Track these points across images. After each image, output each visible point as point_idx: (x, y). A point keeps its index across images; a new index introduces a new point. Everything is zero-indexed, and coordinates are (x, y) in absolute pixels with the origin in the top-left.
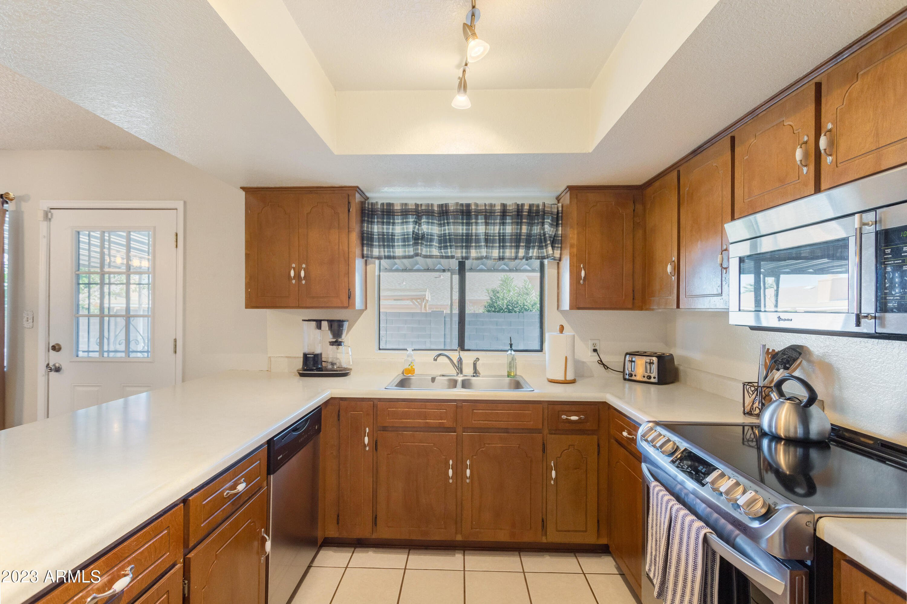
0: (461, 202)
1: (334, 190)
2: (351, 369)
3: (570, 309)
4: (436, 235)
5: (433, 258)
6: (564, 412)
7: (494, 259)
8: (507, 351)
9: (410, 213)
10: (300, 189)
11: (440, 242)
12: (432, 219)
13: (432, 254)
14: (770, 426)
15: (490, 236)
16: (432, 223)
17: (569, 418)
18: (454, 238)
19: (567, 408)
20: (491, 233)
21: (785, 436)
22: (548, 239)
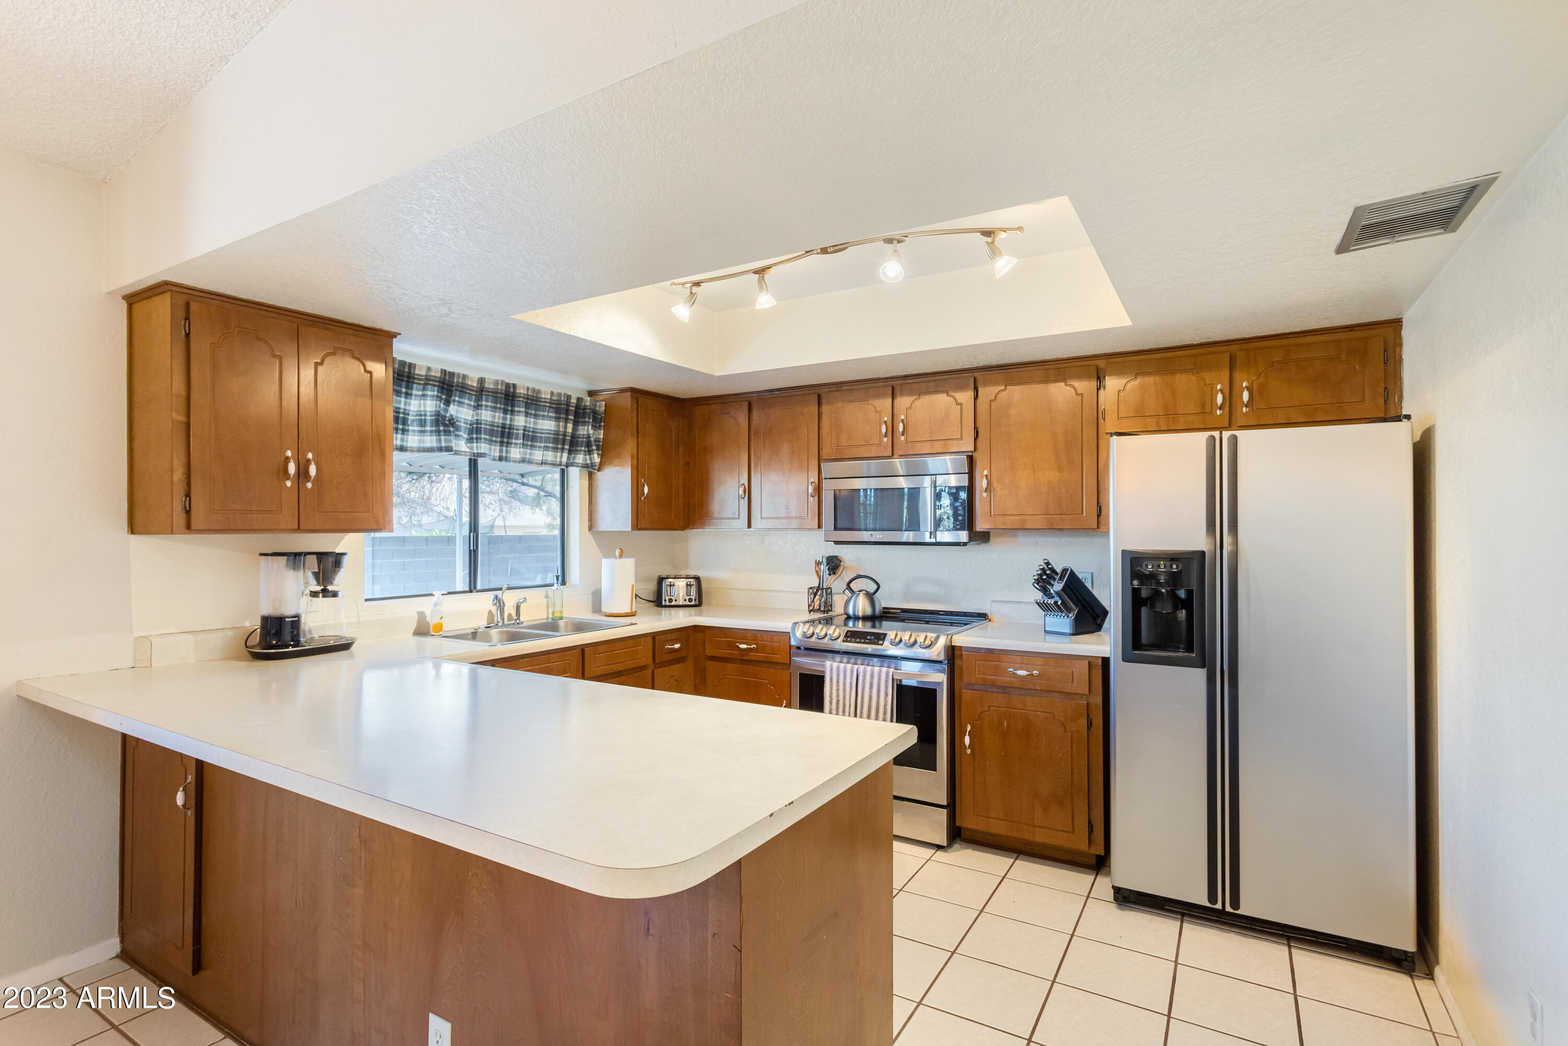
0: (507, 381)
1: (358, 331)
2: (356, 638)
3: (632, 530)
4: (463, 421)
5: (461, 455)
6: (667, 642)
7: (537, 464)
8: (552, 585)
9: (431, 382)
10: (296, 315)
11: (471, 432)
12: (459, 397)
13: (459, 449)
14: (854, 611)
15: (529, 431)
16: (459, 402)
17: (673, 647)
18: (485, 428)
19: (669, 636)
20: (530, 428)
21: (862, 616)
22: (593, 443)
